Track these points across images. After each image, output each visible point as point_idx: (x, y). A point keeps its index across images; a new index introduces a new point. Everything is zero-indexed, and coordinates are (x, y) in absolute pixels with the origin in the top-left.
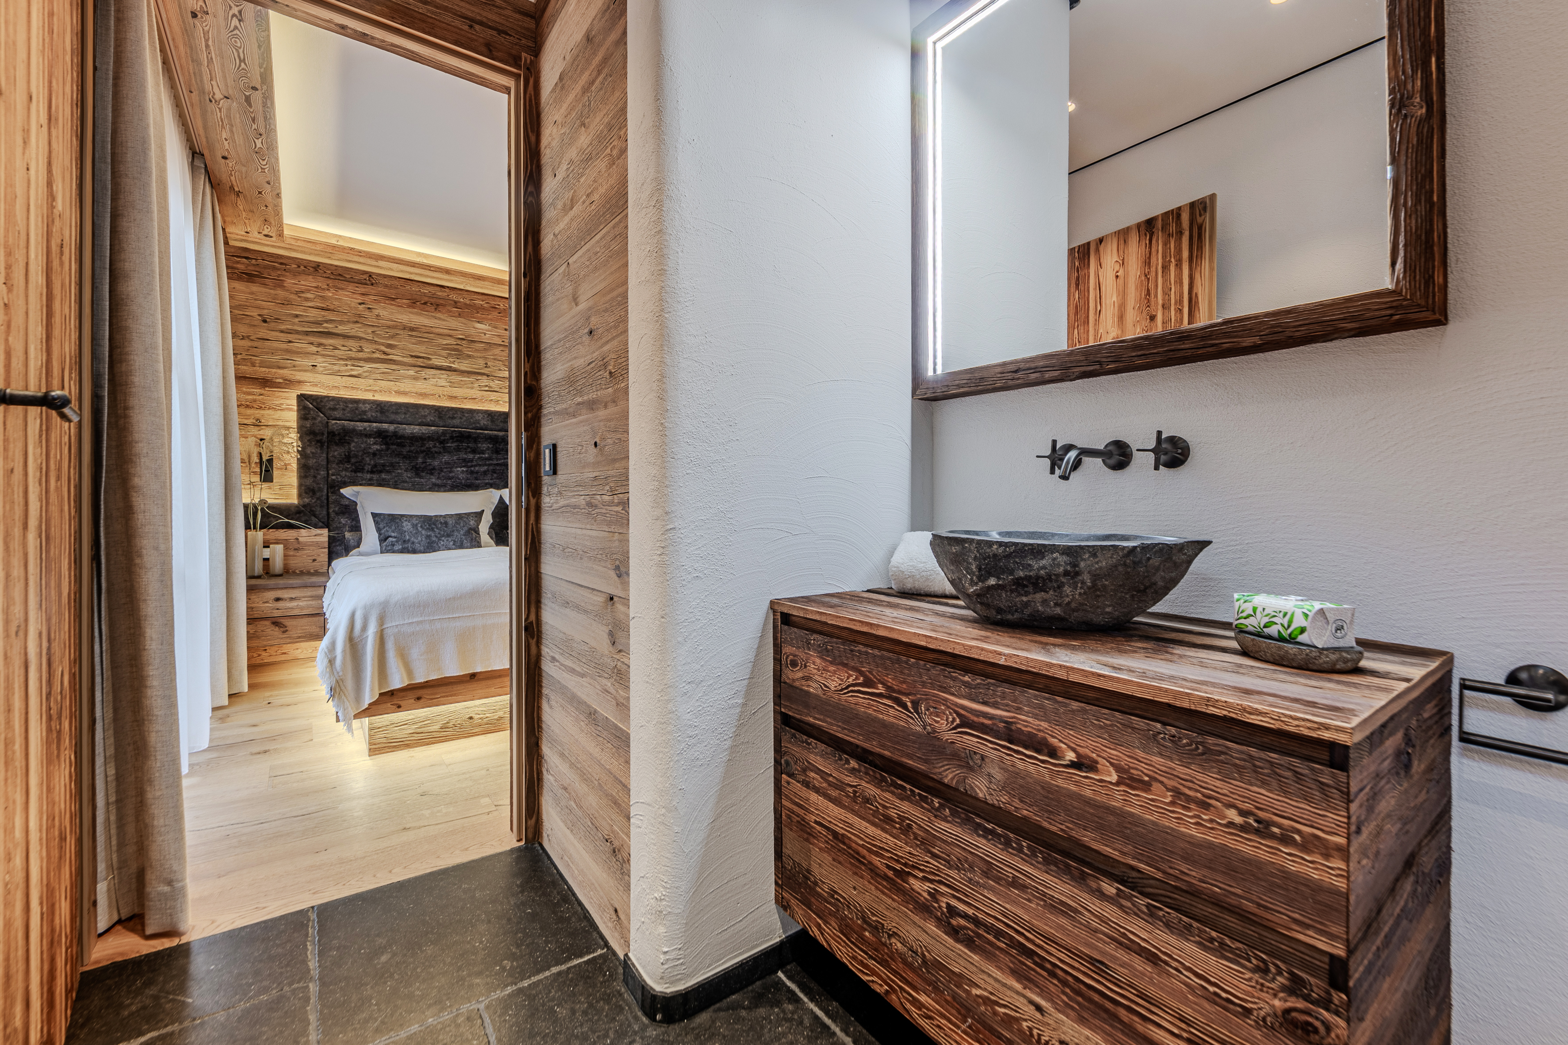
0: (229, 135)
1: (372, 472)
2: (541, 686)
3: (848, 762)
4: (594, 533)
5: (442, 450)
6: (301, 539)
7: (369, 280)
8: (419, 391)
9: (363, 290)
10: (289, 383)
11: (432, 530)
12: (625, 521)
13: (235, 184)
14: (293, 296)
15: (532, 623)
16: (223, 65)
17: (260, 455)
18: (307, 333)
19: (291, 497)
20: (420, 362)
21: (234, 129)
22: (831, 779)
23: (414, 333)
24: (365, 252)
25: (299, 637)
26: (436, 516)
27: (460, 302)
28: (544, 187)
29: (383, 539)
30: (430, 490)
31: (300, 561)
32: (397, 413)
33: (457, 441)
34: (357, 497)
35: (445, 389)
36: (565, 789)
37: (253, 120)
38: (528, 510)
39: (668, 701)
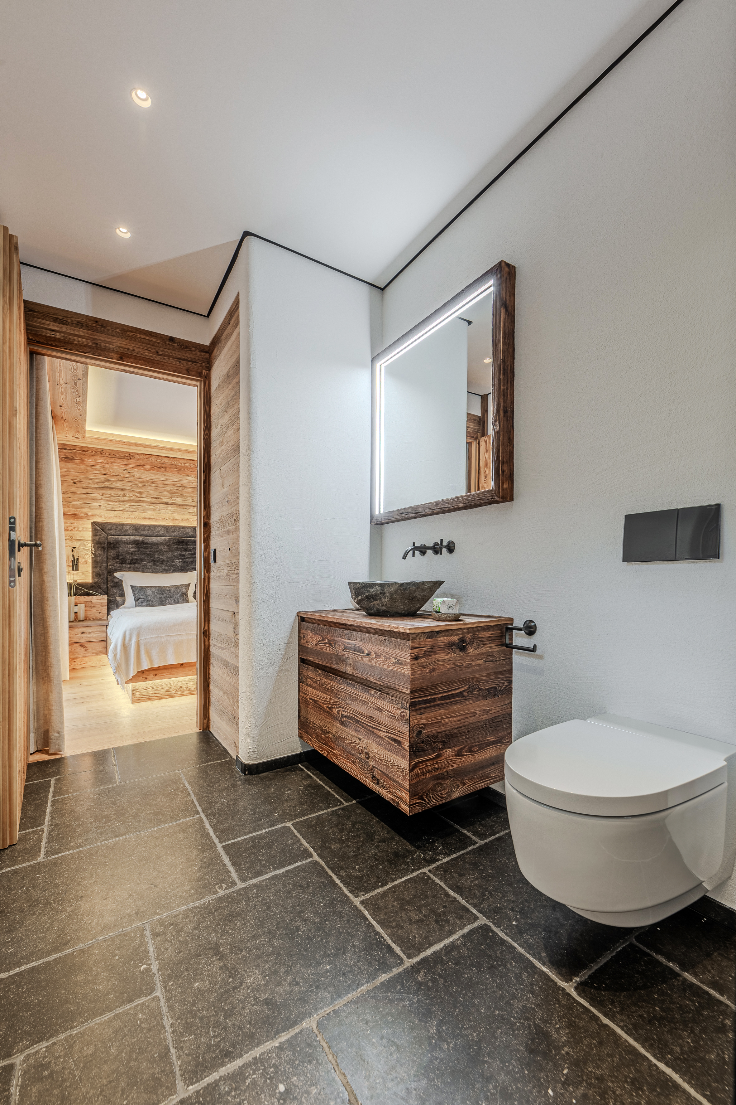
0: (64, 397)
1: (130, 564)
2: (210, 659)
3: (318, 672)
4: (228, 587)
5: (168, 550)
6: (93, 601)
7: (130, 456)
8: (156, 517)
9: (126, 462)
10: (87, 516)
11: (163, 594)
12: (237, 581)
13: (64, 416)
14: (89, 469)
15: (206, 630)
16: (66, 372)
17: (73, 556)
18: (96, 488)
19: (88, 578)
20: (156, 501)
21: (67, 395)
22: (314, 680)
23: (153, 485)
24: (127, 442)
25: (93, 653)
26: (165, 587)
27: (178, 465)
28: (212, 432)
29: (137, 600)
30: (161, 572)
31: (93, 613)
32: (144, 530)
33: (176, 544)
34: (122, 578)
35: (170, 515)
36: (218, 701)
37: (77, 391)
38: (204, 579)
39: (252, 650)
